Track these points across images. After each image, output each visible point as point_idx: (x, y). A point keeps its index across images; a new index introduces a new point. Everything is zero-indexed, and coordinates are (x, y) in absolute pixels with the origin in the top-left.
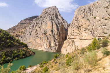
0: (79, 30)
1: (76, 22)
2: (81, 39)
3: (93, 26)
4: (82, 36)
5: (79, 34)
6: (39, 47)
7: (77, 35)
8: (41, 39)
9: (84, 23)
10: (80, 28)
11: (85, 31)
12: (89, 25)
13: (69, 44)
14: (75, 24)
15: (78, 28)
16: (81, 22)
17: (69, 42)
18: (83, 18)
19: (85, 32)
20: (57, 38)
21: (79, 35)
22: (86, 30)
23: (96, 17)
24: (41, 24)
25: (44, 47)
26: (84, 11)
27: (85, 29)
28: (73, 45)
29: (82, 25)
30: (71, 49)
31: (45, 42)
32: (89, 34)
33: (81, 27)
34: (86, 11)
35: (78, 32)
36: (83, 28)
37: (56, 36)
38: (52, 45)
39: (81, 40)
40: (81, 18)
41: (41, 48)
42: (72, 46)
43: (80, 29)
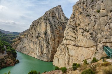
0: (75, 31)
1: (72, 20)
2: (76, 46)
3: (95, 24)
4: (78, 41)
5: (74, 37)
6: (32, 53)
7: (72, 40)
8: (34, 44)
9: (81, 22)
10: (76, 29)
11: (82, 33)
12: (89, 24)
13: (61, 53)
14: (71, 24)
15: (74, 29)
16: (78, 20)
17: (61, 49)
18: (81, 13)
19: (83, 35)
20: (50, 43)
21: (74, 39)
22: (84, 32)
23: (100, 10)
24: (36, 26)
25: (37, 54)
26: (84, 4)
27: (82, 31)
28: (67, 55)
29: (79, 25)
30: (63, 60)
31: (37, 48)
32: (88, 38)
33: (78, 28)
34: (85, 3)
35: (73, 34)
36: (80, 29)
37: (50, 40)
38: (45, 51)
39: (77, 48)
40: (78, 15)
41: (33, 54)
42: (64, 55)
43: (77, 31)
